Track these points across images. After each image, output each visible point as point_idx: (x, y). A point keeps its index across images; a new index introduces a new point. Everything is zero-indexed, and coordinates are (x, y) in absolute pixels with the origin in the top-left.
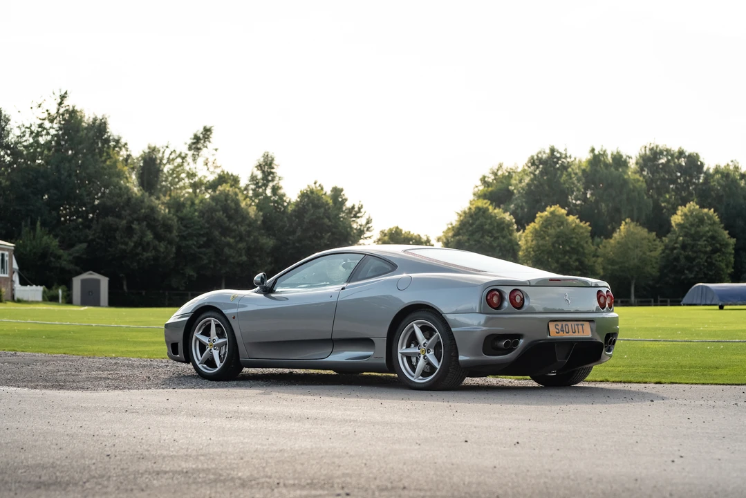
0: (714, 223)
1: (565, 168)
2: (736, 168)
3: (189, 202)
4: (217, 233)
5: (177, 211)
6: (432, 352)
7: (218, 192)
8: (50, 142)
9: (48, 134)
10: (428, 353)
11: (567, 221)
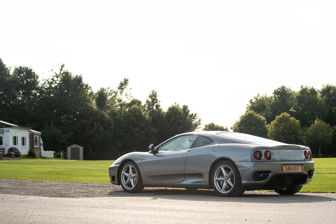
1: (290, 95)
3: (119, 113)
4: (131, 127)
5: (113, 117)
6: (229, 179)
7: (132, 108)
8: (57, 86)
9: (56, 83)
10: (228, 180)
11: (289, 120)
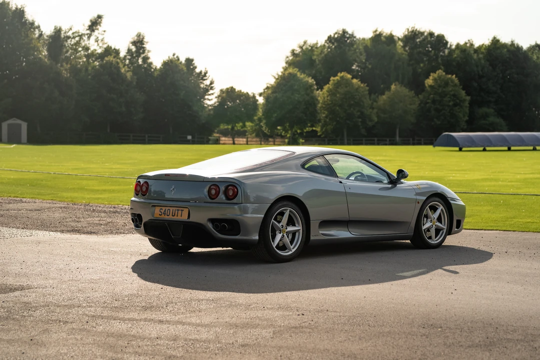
0: (456, 85)
1: (352, 44)
2: (472, 45)
3: (84, 69)
4: (104, 91)
5: (76, 75)
7: (105, 62)
11: (352, 83)
